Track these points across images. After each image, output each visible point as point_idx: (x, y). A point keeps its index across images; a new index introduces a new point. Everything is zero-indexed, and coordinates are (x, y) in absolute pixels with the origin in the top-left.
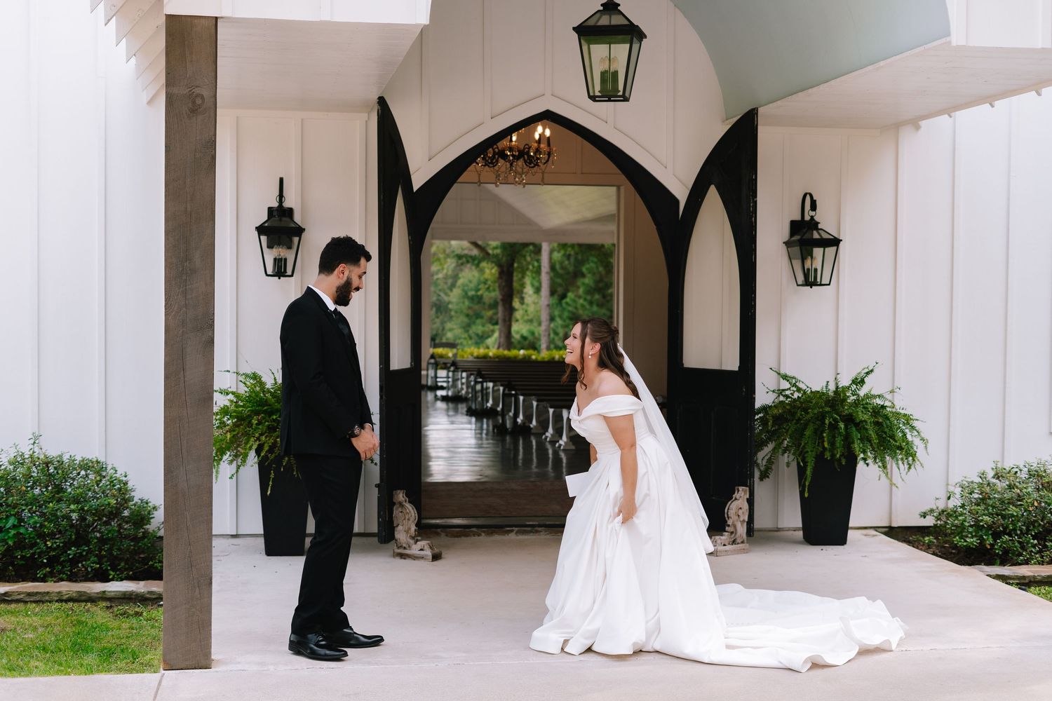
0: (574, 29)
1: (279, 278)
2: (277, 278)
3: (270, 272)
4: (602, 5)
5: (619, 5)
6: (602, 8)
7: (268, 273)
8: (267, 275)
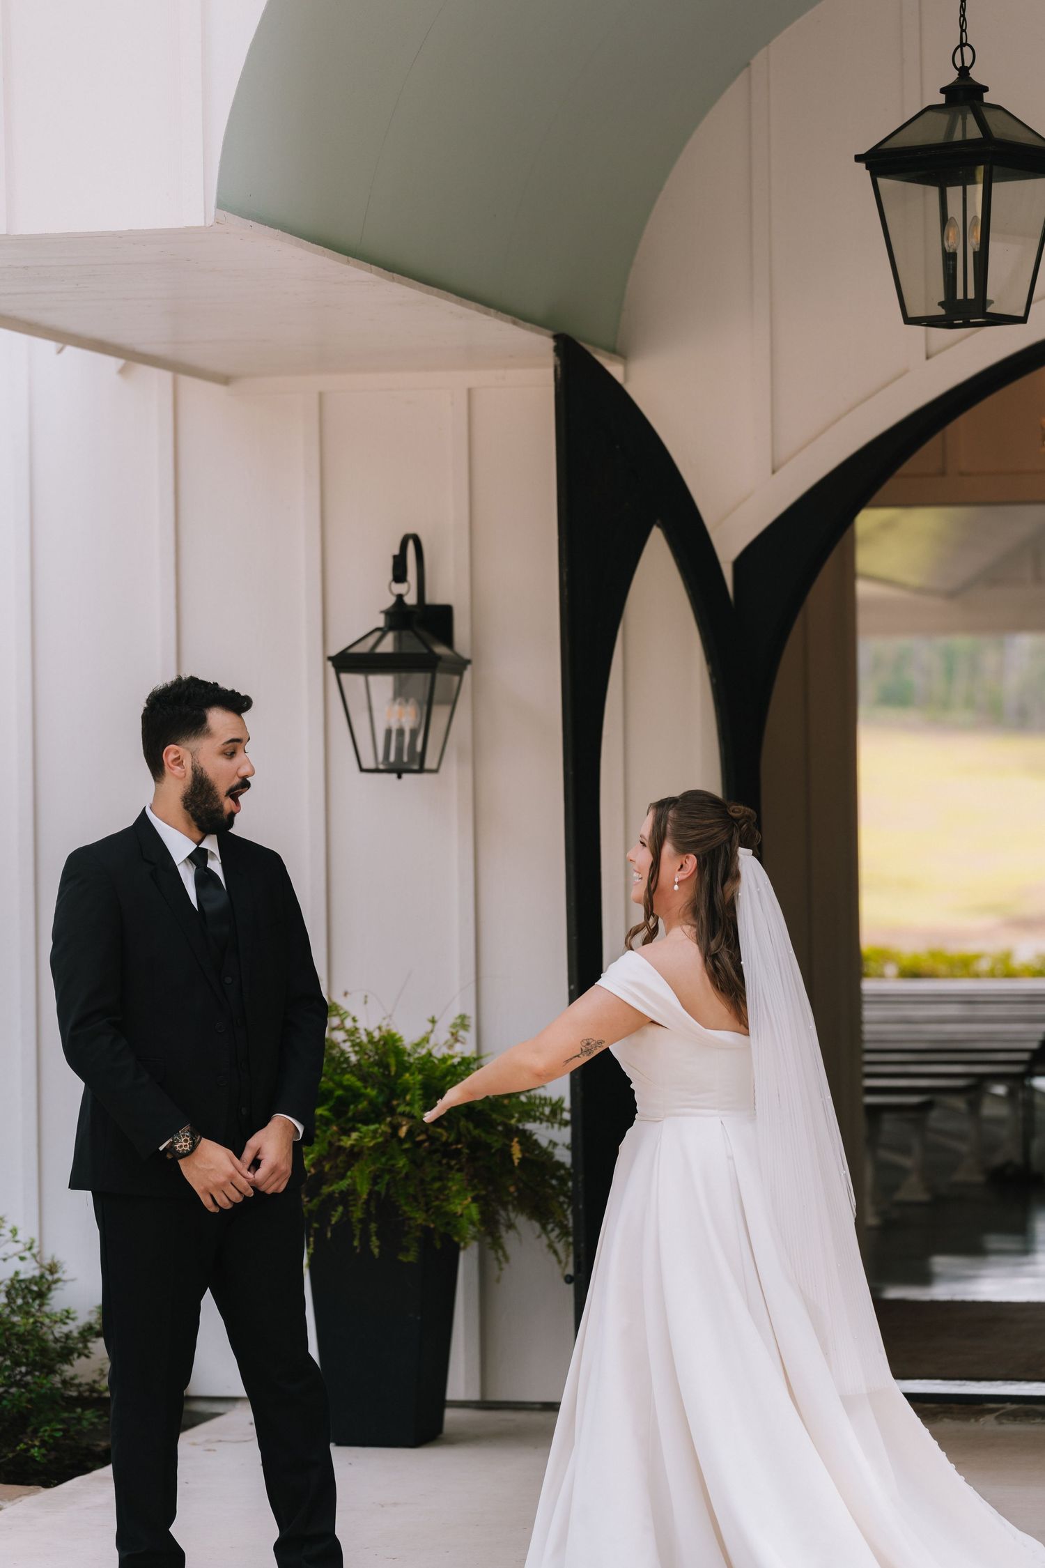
0: (858, 158)
1: (399, 777)
2: (394, 776)
3: (368, 763)
4: (943, 91)
5: (986, 89)
6: (942, 99)
7: (365, 766)
8: (362, 770)
